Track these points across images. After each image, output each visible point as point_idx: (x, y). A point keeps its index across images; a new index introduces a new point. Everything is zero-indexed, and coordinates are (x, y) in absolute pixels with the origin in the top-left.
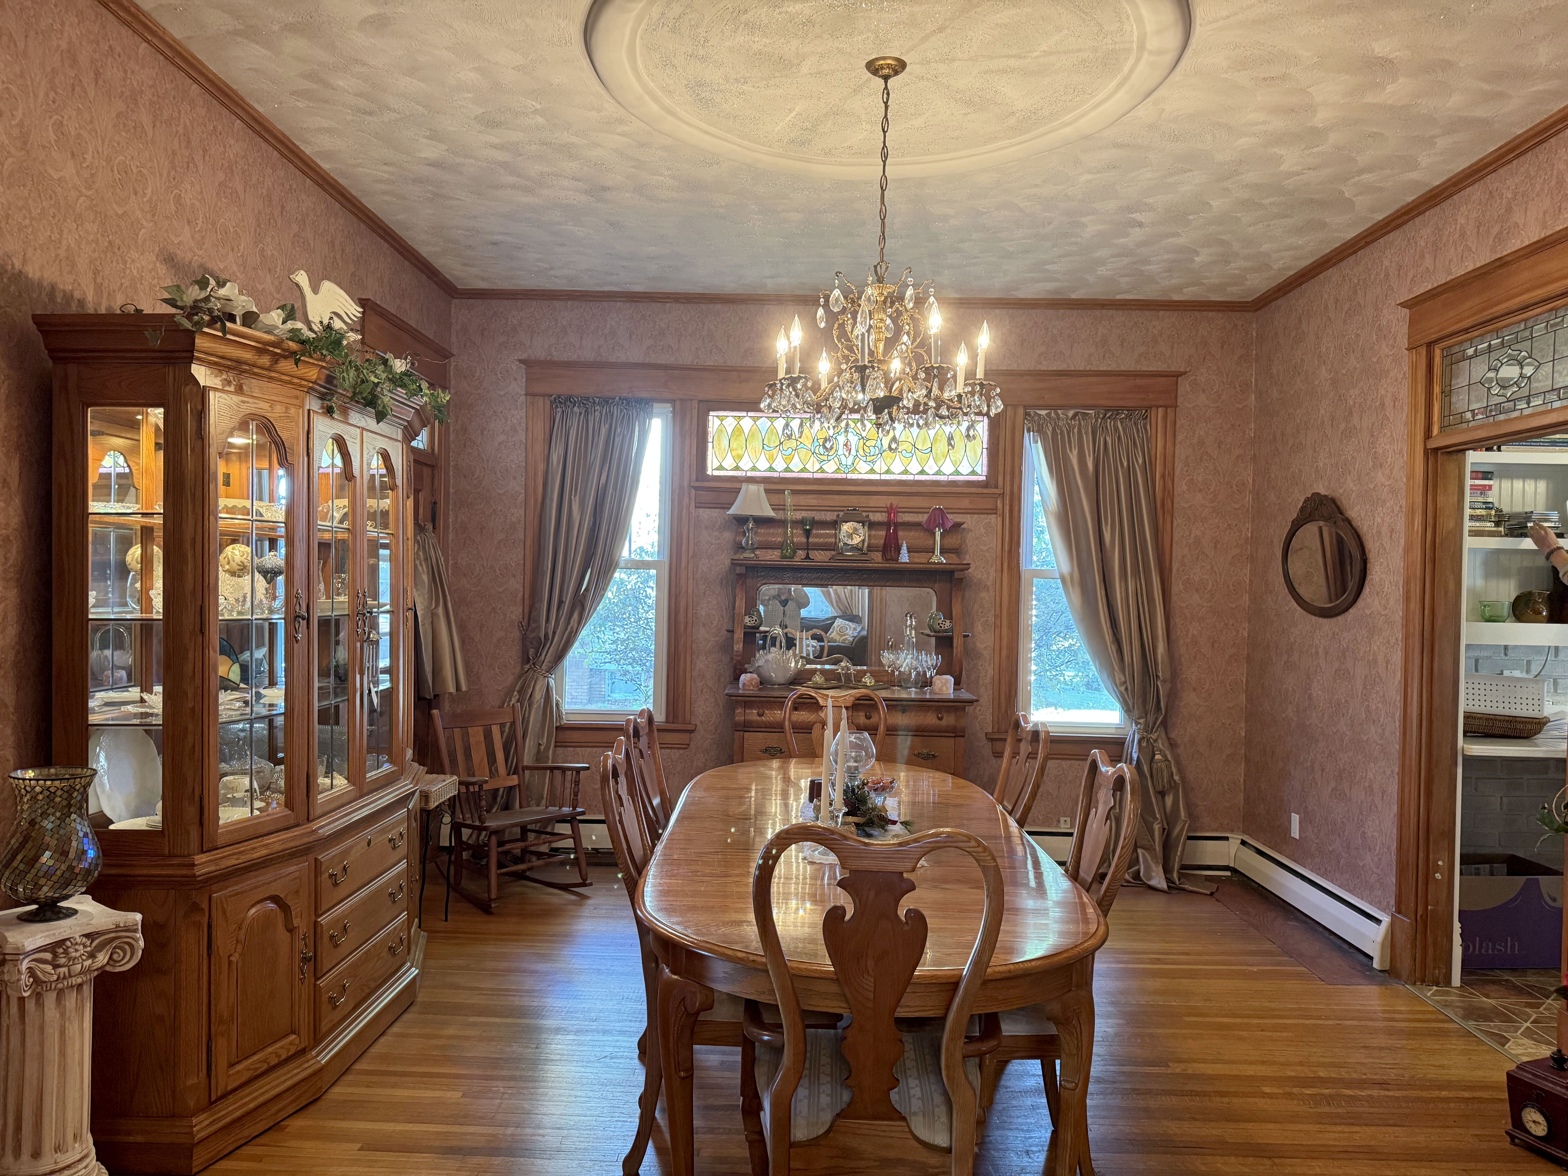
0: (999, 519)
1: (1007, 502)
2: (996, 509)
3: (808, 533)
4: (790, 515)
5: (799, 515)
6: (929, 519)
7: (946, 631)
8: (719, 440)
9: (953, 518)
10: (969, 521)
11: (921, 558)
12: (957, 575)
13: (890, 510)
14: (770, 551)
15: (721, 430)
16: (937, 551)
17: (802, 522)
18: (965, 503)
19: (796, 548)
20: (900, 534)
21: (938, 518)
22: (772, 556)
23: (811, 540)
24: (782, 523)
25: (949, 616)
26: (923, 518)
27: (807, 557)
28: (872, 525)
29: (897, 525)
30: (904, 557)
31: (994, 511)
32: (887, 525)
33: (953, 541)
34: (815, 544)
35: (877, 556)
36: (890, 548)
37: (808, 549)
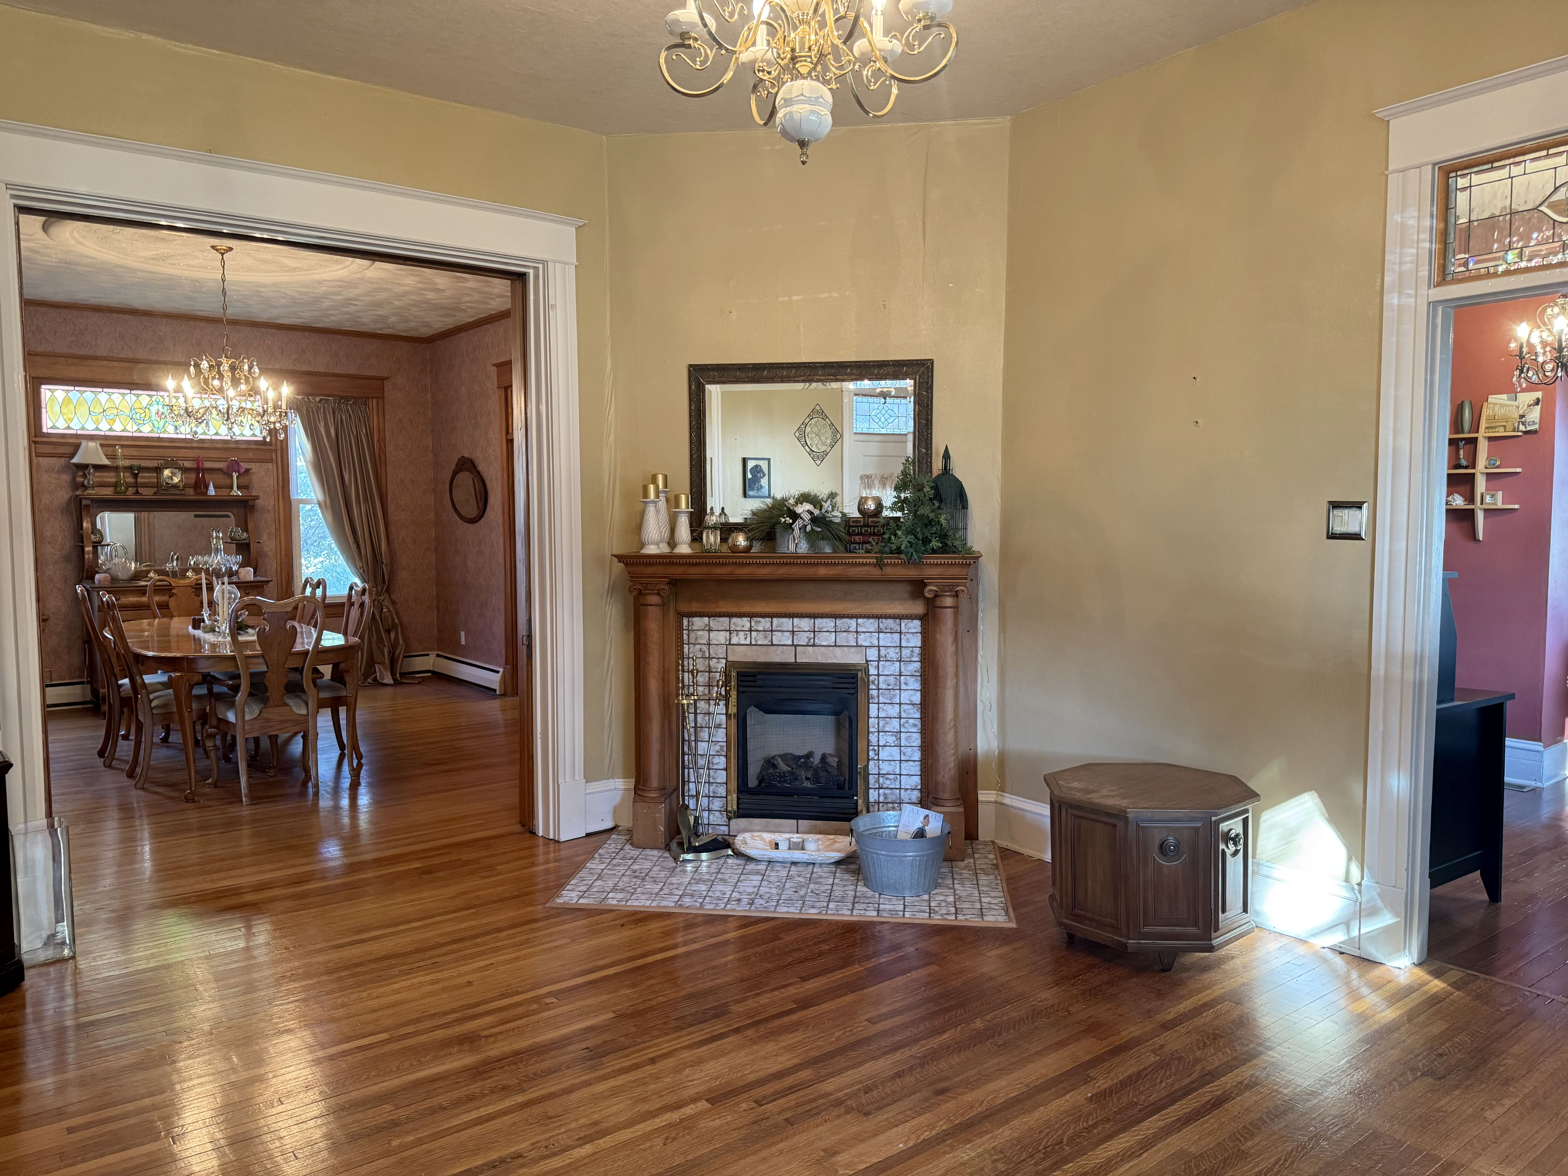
0: (275, 466)
1: (279, 455)
2: (272, 459)
3: (136, 476)
4: (121, 463)
5: (127, 463)
6: (229, 466)
7: (244, 540)
8: (51, 406)
9: (244, 466)
10: (254, 467)
11: (224, 492)
12: (250, 503)
13: (197, 460)
14: (105, 489)
15: (53, 398)
16: (235, 488)
17: (131, 468)
18: (251, 455)
19: (128, 485)
20: (206, 476)
21: (234, 466)
22: (108, 492)
23: (139, 480)
24: (116, 469)
25: (245, 529)
26: (222, 465)
27: (137, 493)
28: (184, 470)
29: (205, 470)
30: (212, 491)
31: (270, 461)
32: (197, 470)
33: (245, 480)
34: (141, 483)
35: (191, 491)
36: (200, 485)
37: (136, 487)
